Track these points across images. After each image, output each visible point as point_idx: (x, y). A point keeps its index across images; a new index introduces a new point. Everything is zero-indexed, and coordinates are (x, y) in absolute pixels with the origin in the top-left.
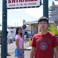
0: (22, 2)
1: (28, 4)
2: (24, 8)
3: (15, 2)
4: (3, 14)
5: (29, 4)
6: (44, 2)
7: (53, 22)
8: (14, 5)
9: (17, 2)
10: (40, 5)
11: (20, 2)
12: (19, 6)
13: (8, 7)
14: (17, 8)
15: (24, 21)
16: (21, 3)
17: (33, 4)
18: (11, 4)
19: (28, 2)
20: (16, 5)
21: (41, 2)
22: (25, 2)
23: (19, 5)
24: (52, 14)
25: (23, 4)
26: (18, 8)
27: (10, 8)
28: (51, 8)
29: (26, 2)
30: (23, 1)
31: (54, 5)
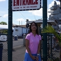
2: (27, 10)
5: (31, 7)
8: (18, 8)
9: (21, 5)
11: (23, 5)
12: (23, 9)
15: (27, 20)
16: (24, 6)
17: (35, 7)
18: (16, 7)
20: (20, 8)
23: (22, 7)
25: (26, 7)
26: (22, 10)
27: (15, 11)
30: (26, 5)
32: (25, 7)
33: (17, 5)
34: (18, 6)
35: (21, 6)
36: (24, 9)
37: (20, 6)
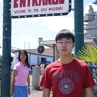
0: (37, 5)
1: (48, 9)
3: (24, 6)
4: (4, 27)
5: (50, 9)
6: (75, 6)
7: (92, 41)
8: (24, 11)
9: (29, 5)
10: (70, 11)
11: (33, 5)
13: (13, 14)
14: (28, 16)
16: (35, 7)
18: (19, 9)
19: (48, 6)
20: (27, 11)
21: (70, 6)
22: (42, 6)
23: (32, 11)
24: (89, 27)
25: (39, 10)
26: (31, 16)
27: (17, 17)
28: (87, 17)
29: (45, 7)
31: (93, 12)
32: (37, 10)
33: (21, 6)
34: (23, 8)
35: (29, 8)
36: (36, 13)
37: (26, 8)
